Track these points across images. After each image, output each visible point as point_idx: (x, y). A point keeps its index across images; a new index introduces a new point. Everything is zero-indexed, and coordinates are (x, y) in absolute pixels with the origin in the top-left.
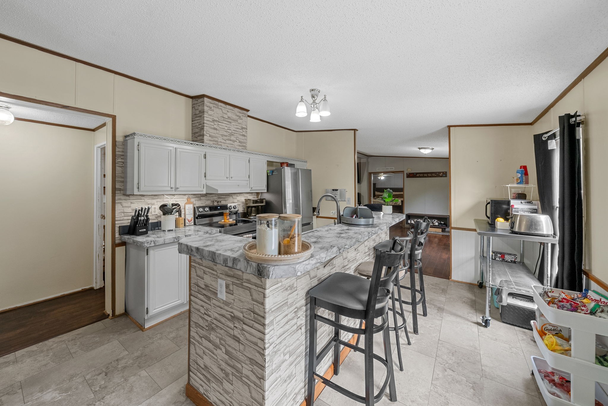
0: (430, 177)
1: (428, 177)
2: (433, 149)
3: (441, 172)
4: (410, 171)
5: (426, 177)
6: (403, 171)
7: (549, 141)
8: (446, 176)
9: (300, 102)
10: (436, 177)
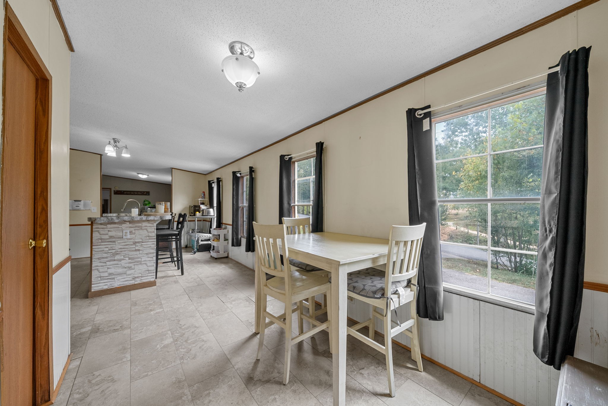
0: (137, 195)
1: (134, 194)
2: (148, 175)
3: (145, 192)
4: (118, 189)
5: (132, 194)
6: (110, 189)
7: (213, 184)
8: (149, 195)
9: (108, 144)
10: (141, 195)
